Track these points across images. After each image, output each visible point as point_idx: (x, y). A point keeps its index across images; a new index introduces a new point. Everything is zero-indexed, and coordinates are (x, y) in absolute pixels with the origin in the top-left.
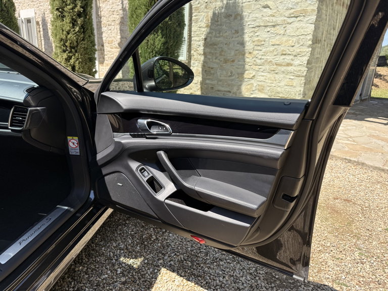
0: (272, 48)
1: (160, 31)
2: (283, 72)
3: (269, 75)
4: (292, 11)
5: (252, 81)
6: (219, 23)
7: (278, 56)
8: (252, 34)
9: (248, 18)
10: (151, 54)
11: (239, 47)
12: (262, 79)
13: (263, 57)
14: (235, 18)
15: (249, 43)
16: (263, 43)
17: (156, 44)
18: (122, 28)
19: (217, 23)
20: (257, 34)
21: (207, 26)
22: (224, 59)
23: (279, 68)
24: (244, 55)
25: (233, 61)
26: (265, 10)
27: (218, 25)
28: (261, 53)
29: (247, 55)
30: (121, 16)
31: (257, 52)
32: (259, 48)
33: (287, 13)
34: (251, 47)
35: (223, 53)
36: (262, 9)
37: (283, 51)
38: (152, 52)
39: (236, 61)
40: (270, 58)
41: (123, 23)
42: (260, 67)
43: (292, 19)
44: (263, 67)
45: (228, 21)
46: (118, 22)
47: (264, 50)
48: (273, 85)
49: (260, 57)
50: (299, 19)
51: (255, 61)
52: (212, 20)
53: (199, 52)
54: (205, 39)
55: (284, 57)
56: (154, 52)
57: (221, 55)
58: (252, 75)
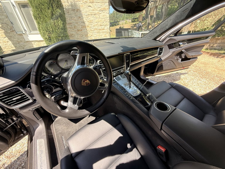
0: (96, 24)
1: (59, 18)
2: (102, 32)
3: (97, 34)
4: (100, 8)
5: (92, 37)
6: (70, 13)
7: (99, 27)
8: (87, 18)
9: (83, 11)
11: (82, 24)
12: (95, 36)
13: (94, 27)
14: (77, 11)
15: (86, 22)
16: (92, 22)
17: (60, 25)
19: (68, 14)
20: (89, 18)
22: (77, 30)
23: (100, 31)
24: (85, 27)
25: (82, 30)
26: (90, 8)
27: (69, 14)
28: (92, 26)
29: (87, 27)
31: (91, 25)
32: (91, 24)
33: (99, 9)
34: (88, 24)
35: (76, 27)
36: (88, 7)
37: (101, 24)
38: (59, 29)
39: (83, 30)
40: (96, 27)
42: (93, 31)
43: (101, 12)
44: (95, 31)
45: (74, 12)
47: (93, 25)
48: (100, 37)
49: (92, 27)
50: (103, 12)
51: (91, 29)
55: (101, 26)
57: (75, 28)
58: (91, 35)
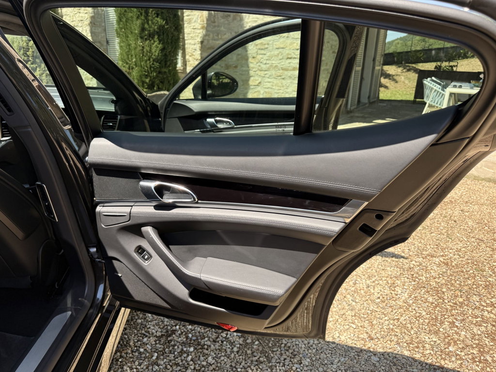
0: (276, 52)
2: (290, 77)
3: (275, 81)
5: (259, 88)
6: (216, 24)
7: (283, 60)
9: (248, 19)
10: (148, 62)
11: (240, 51)
12: (269, 85)
13: (268, 62)
14: (234, 19)
15: (252, 47)
16: (266, 46)
17: (153, 51)
18: (93, 30)
19: (214, 24)
21: (203, 28)
22: (226, 65)
23: (286, 72)
24: (247, 59)
25: (236, 67)
27: (215, 26)
28: (265, 57)
29: (250, 60)
30: (92, 15)
31: (261, 56)
32: (263, 52)
34: (254, 51)
37: (288, 54)
38: (149, 60)
39: (239, 68)
40: (275, 62)
41: (94, 24)
42: (266, 72)
44: (269, 73)
45: (226, 22)
46: (88, 22)
47: (268, 54)
48: (281, 91)
49: (265, 62)
51: (259, 66)
52: (208, 20)
53: (195, 57)
54: (202, 42)
55: (289, 61)
56: (151, 60)
58: (258, 82)
